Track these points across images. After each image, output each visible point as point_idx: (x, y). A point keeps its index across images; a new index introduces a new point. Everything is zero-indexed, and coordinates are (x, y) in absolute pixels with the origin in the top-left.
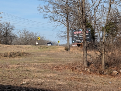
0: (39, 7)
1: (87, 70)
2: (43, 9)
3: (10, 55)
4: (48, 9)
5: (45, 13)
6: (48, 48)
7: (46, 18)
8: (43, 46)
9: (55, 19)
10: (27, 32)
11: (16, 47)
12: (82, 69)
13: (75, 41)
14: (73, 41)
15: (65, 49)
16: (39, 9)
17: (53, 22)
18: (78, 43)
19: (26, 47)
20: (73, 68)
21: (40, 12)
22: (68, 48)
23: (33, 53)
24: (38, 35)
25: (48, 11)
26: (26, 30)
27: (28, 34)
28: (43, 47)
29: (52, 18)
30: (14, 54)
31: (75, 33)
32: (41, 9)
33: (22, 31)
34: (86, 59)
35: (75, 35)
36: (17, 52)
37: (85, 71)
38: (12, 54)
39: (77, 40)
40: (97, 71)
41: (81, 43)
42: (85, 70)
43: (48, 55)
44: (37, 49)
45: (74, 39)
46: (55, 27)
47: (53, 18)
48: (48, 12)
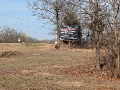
0: (28, 4)
1: (104, 74)
2: (33, 6)
3: (3, 55)
4: (37, 6)
5: (34, 10)
6: (34, 45)
7: (35, 15)
8: (29, 43)
9: (44, 16)
10: (9, 28)
11: (3, 45)
12: (98, 73)
13: (62, 38)
14: (60, 39)
15: (55, 47)
16: (28, 5)
17: (42, 20)
18: (65, 40)
19: (13, 45)
20: (88, 72)
21: (29, 9)
22: (58, 46)
23: (24, 52)
24: (18, 32)
25: (37, 7)
26: (7, 26)
27: (9, 31)
28: (30, 45)
29: (41, 15)
30: (6, 53)
31: (62, 30)
32: (30, 6)
33: (3, 28)
34: (99, 62)
35: (62, 32)
36: (9, 52)
37: (103, 76)
38: (4, 54)
39: (64, 37)
40: (114, 75)
41: (68, 41)
42: (102, 74)
43: (41, 55)
44: (24, 47)
45: (61, 36)
46: (45, 24)
47: (43, 16)
48: (37, 9)
